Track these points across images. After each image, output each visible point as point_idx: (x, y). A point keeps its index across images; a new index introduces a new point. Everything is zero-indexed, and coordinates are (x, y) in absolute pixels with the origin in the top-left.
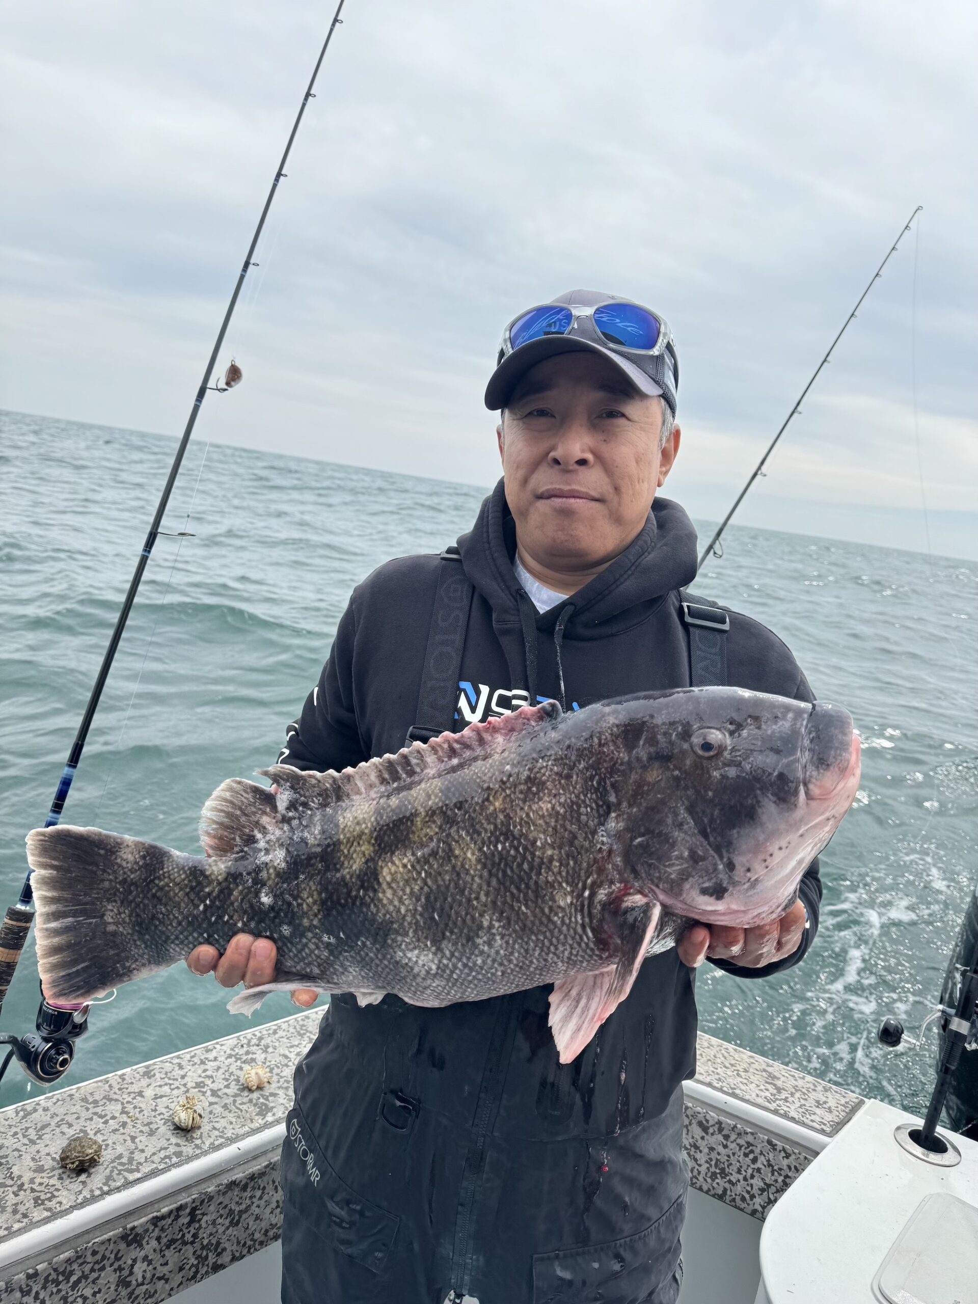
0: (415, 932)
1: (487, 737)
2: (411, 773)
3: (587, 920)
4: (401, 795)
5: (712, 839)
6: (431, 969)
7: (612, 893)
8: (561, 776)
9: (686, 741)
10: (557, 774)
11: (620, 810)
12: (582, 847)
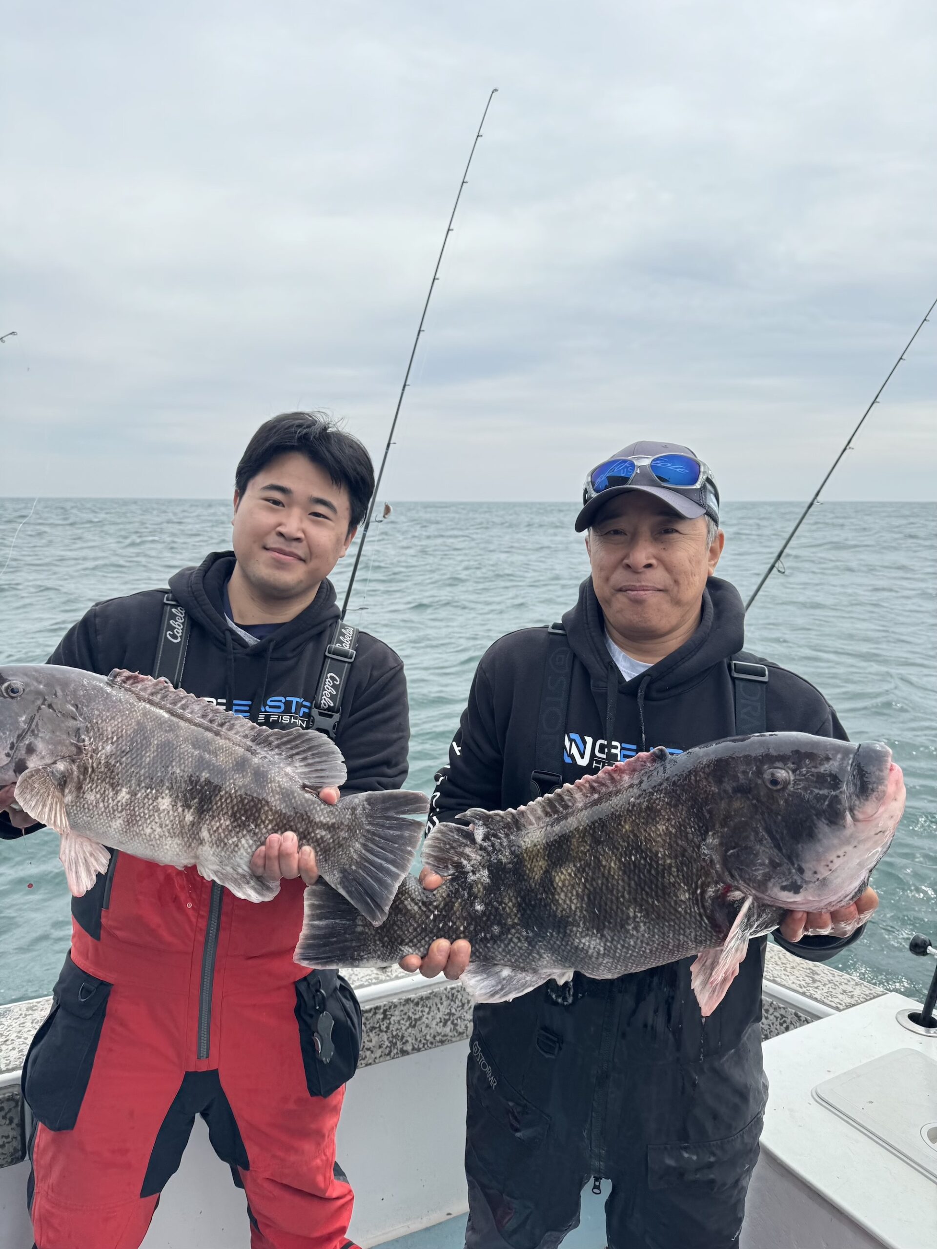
0: (584, 923)
1: (615, 776)
2: (566, 807)
3: (702, 911)
4: (561, 823)
5: (784, 851)
6: (599, 950)
7: (718, 890)
8: (670, 805)
9: (759, 778)
10: (667, 803)
11: (715, 830)
12: (691, 857)
